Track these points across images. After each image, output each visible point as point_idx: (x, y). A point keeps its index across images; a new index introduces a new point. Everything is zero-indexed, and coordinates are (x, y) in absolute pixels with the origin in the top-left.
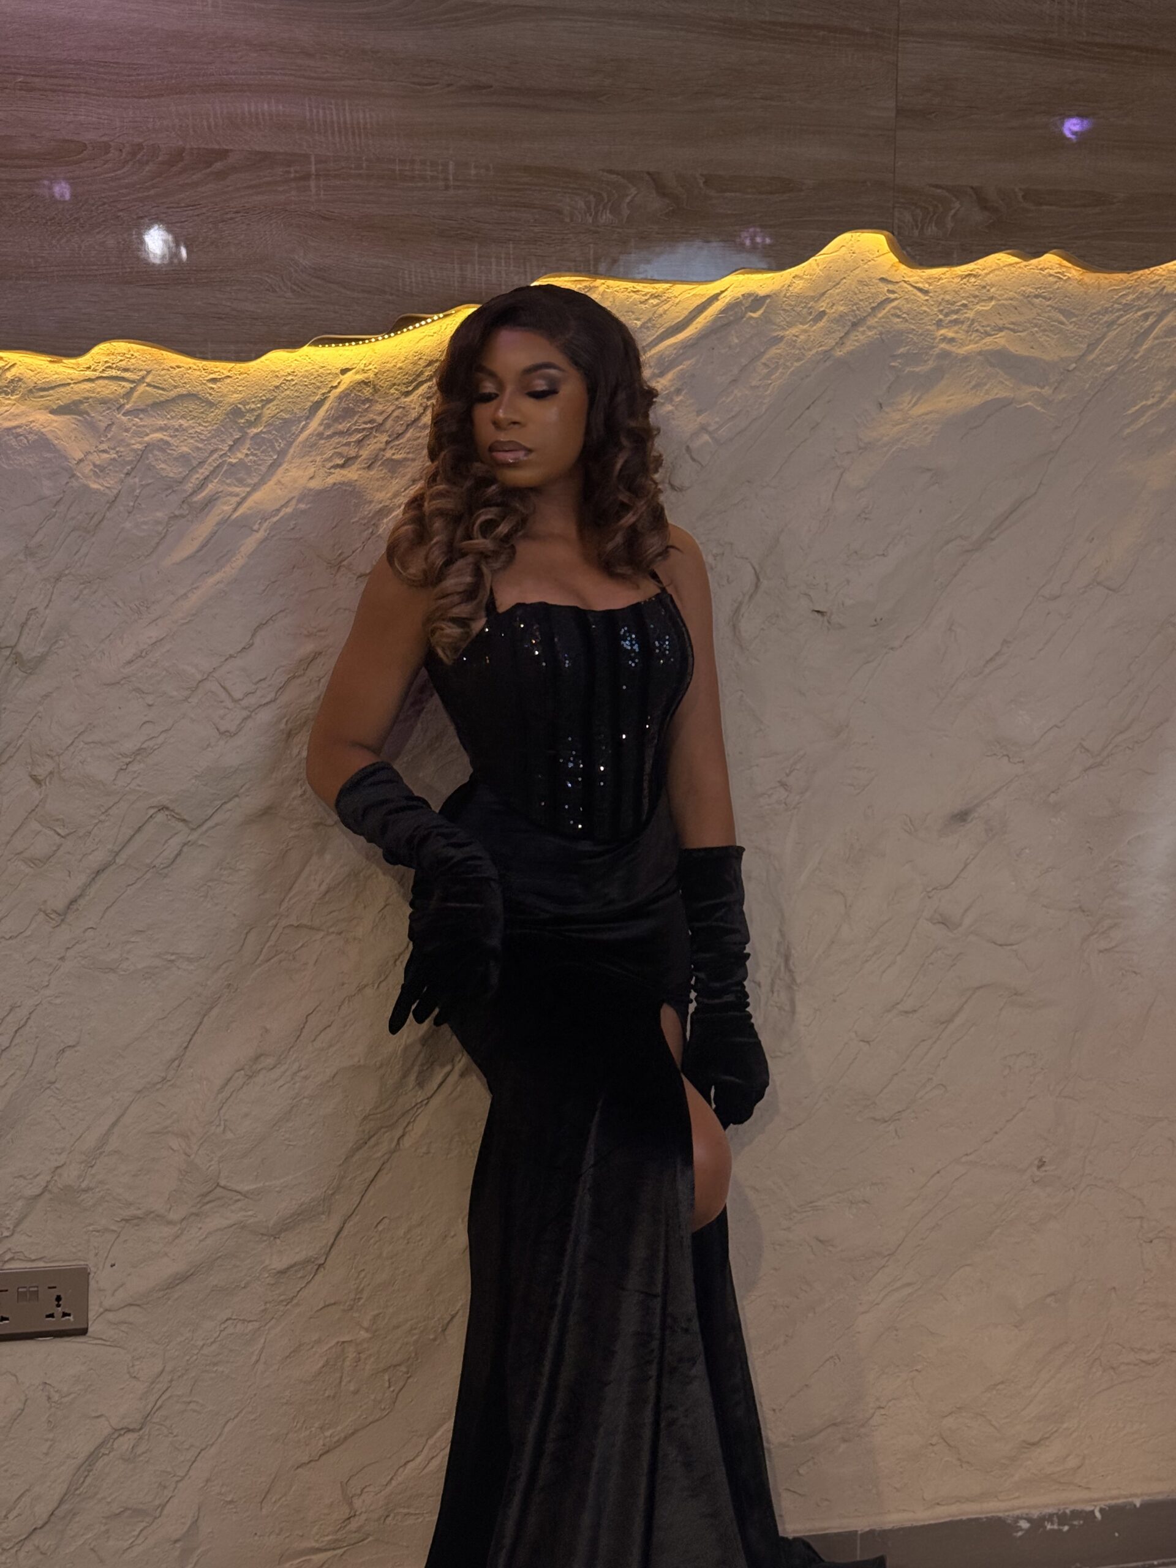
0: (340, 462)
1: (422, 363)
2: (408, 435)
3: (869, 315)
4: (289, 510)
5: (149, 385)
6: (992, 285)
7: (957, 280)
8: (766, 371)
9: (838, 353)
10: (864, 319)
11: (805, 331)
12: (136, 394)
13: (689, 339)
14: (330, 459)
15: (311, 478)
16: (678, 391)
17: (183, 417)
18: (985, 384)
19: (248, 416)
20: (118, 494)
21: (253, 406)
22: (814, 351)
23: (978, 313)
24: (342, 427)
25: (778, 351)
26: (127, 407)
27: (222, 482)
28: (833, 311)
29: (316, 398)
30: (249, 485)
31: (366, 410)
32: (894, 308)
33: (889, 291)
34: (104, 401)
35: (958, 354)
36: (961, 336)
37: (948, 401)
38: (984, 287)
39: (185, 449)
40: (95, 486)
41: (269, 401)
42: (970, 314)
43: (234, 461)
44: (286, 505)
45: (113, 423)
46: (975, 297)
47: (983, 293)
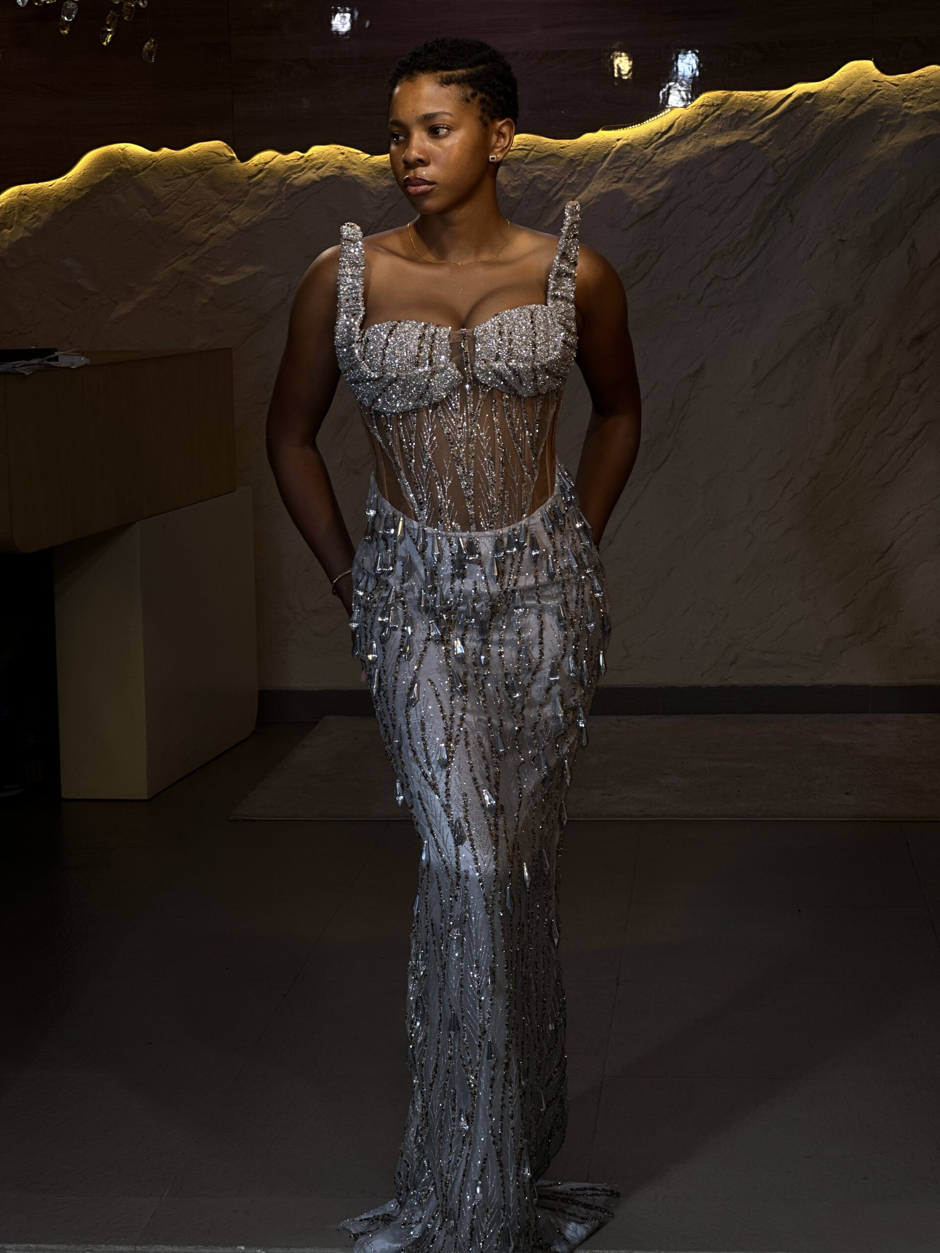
0: (615, 180)
1: (653, 134)
2: (646, 167)
3: (868, 98)
4: (593, 202)
5: (535, 151)
6: (931, 80)
7: (914, 79)
8: (814, 128)
9: (851, 117)
10: (865, 100)
11: (834, 108)
12: (530, 155)
13: (776, 115)
14: (611, 179)
15: (603, 188)
16: (770, 140)
17: (549, 164)
18: (926, 128)
19: (578, 162)
20: (521, 199)
21: (578, 158)
22: (838, 117)
23: (925, 94)
24: (617, 164)
25: (821, 118)
26: (526, 161)
27: (565, 191)
28: (849, 97)
29: (606, 153)
30: (576, 192)
31: (628, 157)
32: (881, 94)
33: (878, 86)
34: (516, 159)
35: (912, 115)
36: (915, 105)
37: (907, 137)
38: (928, 81)
39: (549, 178)
40: (512, 196)
41: (586, 155)
42: (920, 95)
43: (570, 182)
44: (591, 200)
45: (519, 169)
46: (923, 86)
47: (927, 84)
